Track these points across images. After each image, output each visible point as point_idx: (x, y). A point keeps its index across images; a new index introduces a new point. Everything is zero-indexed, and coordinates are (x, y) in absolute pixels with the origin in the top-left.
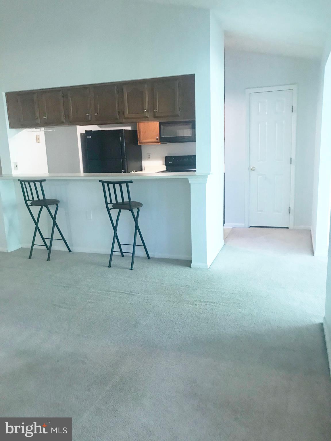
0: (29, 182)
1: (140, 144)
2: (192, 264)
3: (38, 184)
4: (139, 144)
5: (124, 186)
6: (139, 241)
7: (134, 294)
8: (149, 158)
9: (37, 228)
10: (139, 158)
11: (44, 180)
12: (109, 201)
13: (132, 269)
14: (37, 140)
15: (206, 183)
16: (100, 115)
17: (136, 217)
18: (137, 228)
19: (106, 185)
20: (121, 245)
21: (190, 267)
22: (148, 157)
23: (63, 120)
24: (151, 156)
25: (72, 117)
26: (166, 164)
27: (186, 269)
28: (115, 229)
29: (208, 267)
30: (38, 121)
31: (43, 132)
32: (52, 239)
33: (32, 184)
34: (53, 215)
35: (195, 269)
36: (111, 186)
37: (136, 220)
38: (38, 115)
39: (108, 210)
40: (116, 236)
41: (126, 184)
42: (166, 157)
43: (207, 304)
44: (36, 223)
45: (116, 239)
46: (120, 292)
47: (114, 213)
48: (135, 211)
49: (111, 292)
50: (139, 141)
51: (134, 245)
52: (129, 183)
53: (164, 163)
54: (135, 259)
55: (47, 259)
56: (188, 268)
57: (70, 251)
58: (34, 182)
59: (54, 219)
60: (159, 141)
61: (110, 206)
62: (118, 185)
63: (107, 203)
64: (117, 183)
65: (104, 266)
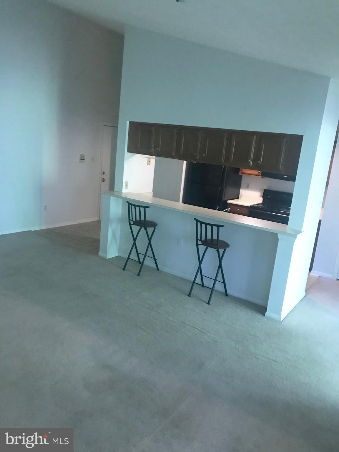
0: (135, 206)
1: (242, 174)
2: (267, 313)
3: (142, 209)
4: (240, 174)
5: (215, 228)
6: (220, 278)
7: (205, 332)
8: (248, 188)
9: (134, 244)
10: (238, 185)
11: (148, 207)
12: (199, 238)
13: (208, 303)
14: (148, 163)
15: (295, 241)
16: (207, 156)
17: (221, 257)
18: (220, 266)
19: (199, 224)
20: (203, 276)
21: (264, 315)
22: (247, 186)
23: (174, 154)
24: (250, 186)
25: (182, 153)
26: (264, 196)
27: (260, 316)
28: (200, 262)
29: (281, 320)
30: (152, 150)
31: (154, 160)
32: (145, 255)
33: (137, 208)
34: (150, 237)
35: (269, 319)
36: (204, 226)
37: (220, 259)
38: (153, 145)
39: (197, 245)
40: (200, 268)
41: (217, 227)
42: (265, 190)
43: (270, 361)
44: (135, 240)
45: (200, 270)
46: (194, 327)
47: (202, 248)
48: (221, 251)
49: (186, 324)
50: (241, 171)
51: (215, 280)
52: (220, 227)
53: (262, 195)
54: (214, 294)
55: (137, 274)
56: (262, 316)
57: (158, 269)
58: (140, 207)
59: (150, 240)
60: (260, 175)
61: (199, 242)
62: (210, 227)
63: (197, 240)
64: (209, 224)
65: (184, 293)
